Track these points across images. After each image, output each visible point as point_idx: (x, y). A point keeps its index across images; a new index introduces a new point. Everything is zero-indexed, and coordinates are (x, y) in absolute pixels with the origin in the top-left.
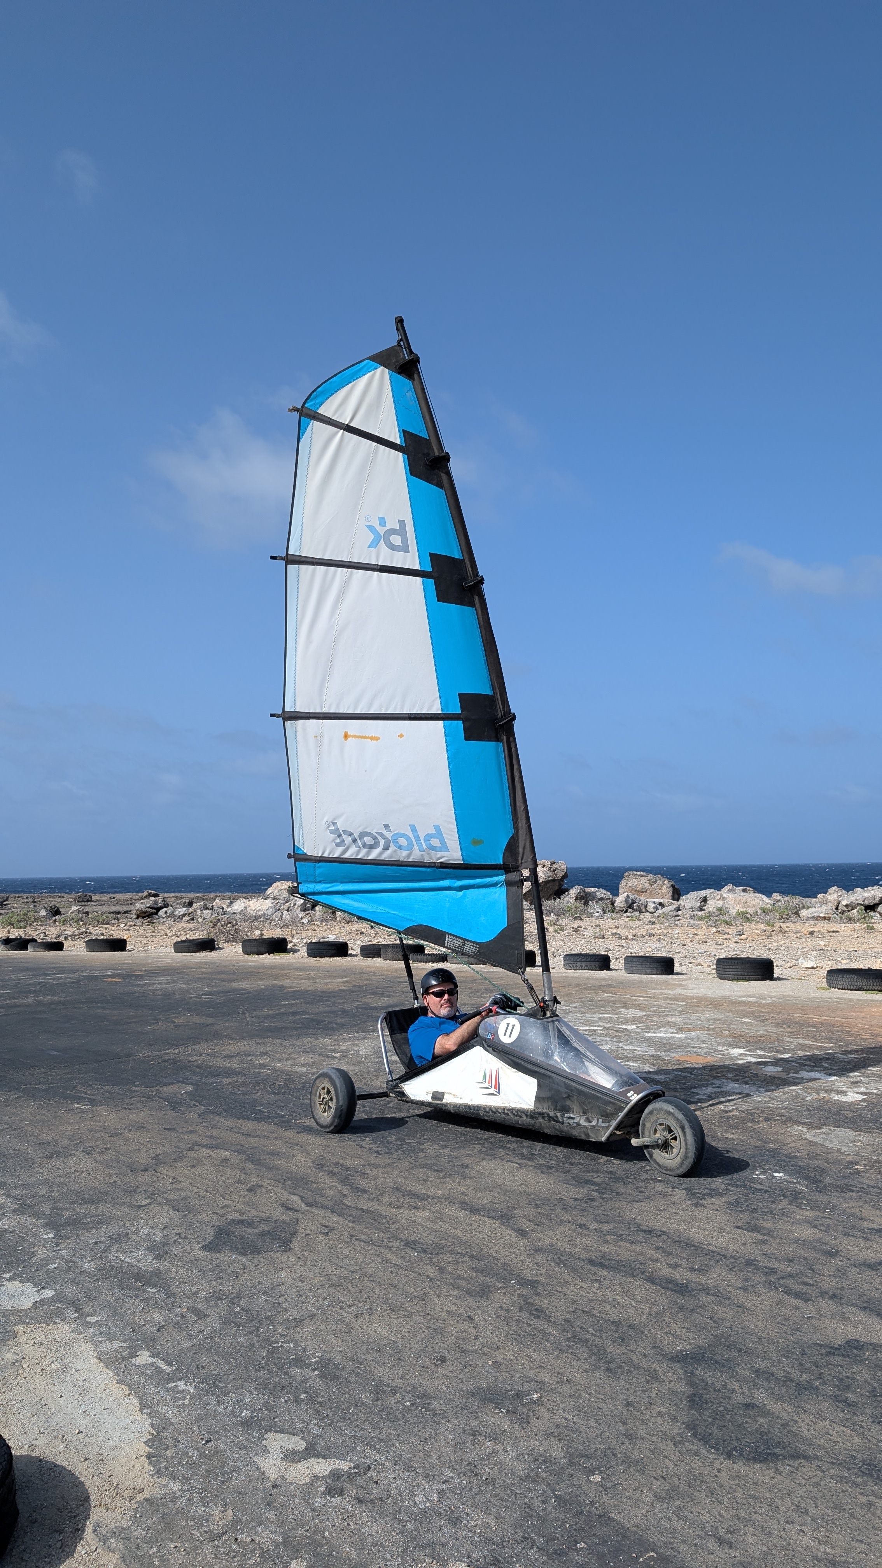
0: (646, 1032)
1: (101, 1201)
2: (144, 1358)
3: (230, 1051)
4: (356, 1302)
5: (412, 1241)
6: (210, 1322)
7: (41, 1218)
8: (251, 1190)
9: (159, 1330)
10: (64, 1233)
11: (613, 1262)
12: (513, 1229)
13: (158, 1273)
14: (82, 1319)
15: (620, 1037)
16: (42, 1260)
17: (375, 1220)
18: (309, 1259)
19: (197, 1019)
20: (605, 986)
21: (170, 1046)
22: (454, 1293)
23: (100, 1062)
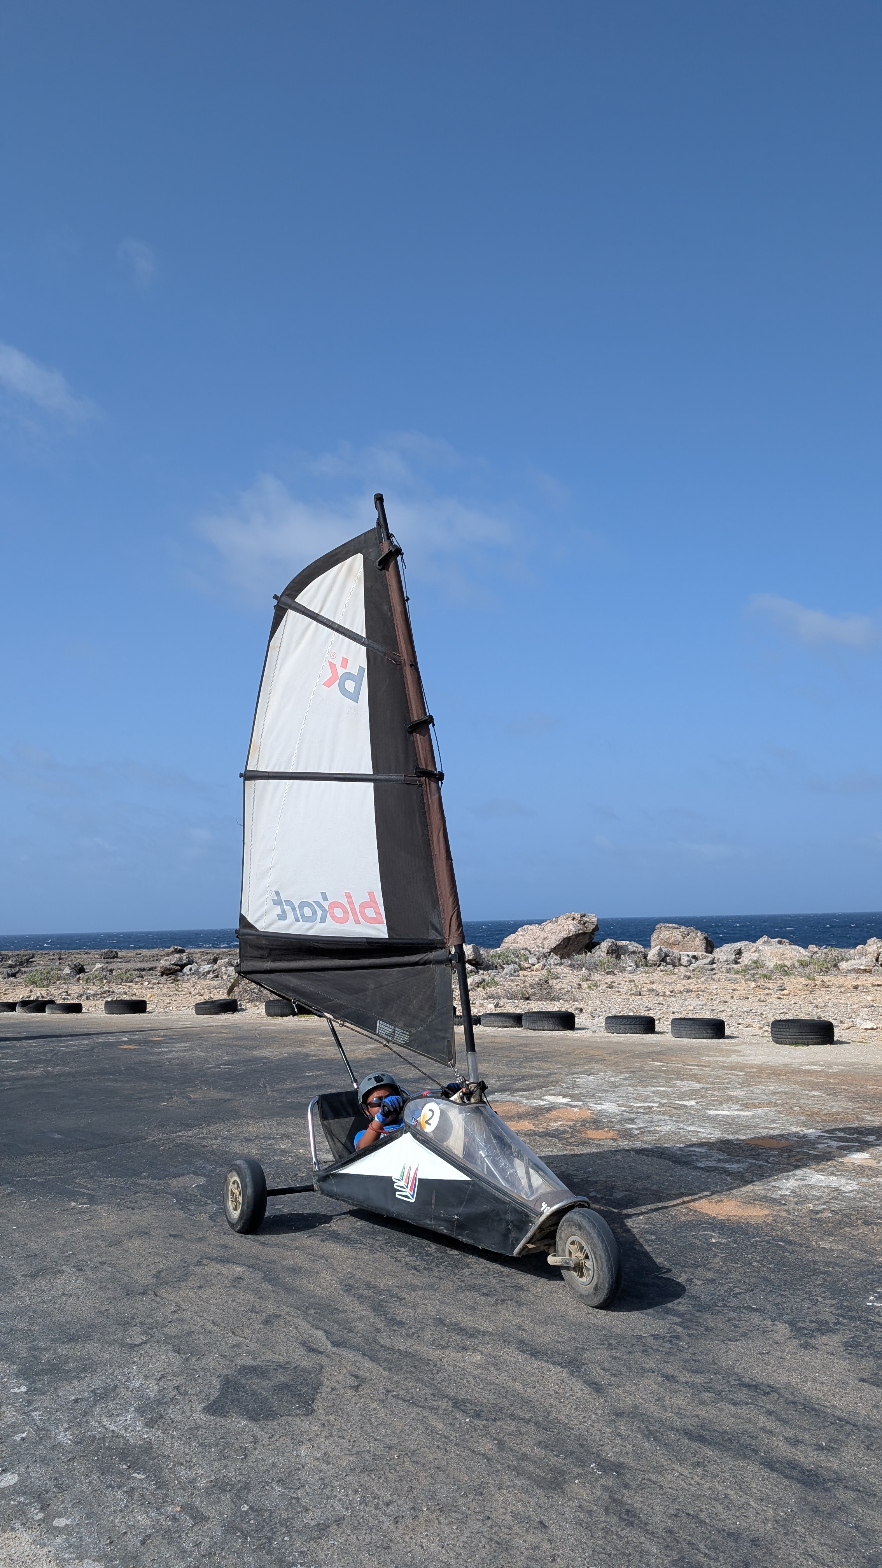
0: (707, 1109)
1: (88, 1337)
3: (249, 1132)
4: (395, 1497)
5: (463, 1400)
6: (209, 1529)
7: (14, 1363)
8: (266, 1322)
9: (143, 1543)
10: (39, 1385)
11: (716, 1434)
12: (585, 1382)
13: (147, 1448)
14: (47, 1520)
15: (679, 1116)
16: (8, 1426)
17: (415, 1367)
18: (336, 1427)
19: (214, 1094)
20: (652, 1053)
21: (183, 1126)
22: (519, 1482)
23: (106, 1147)
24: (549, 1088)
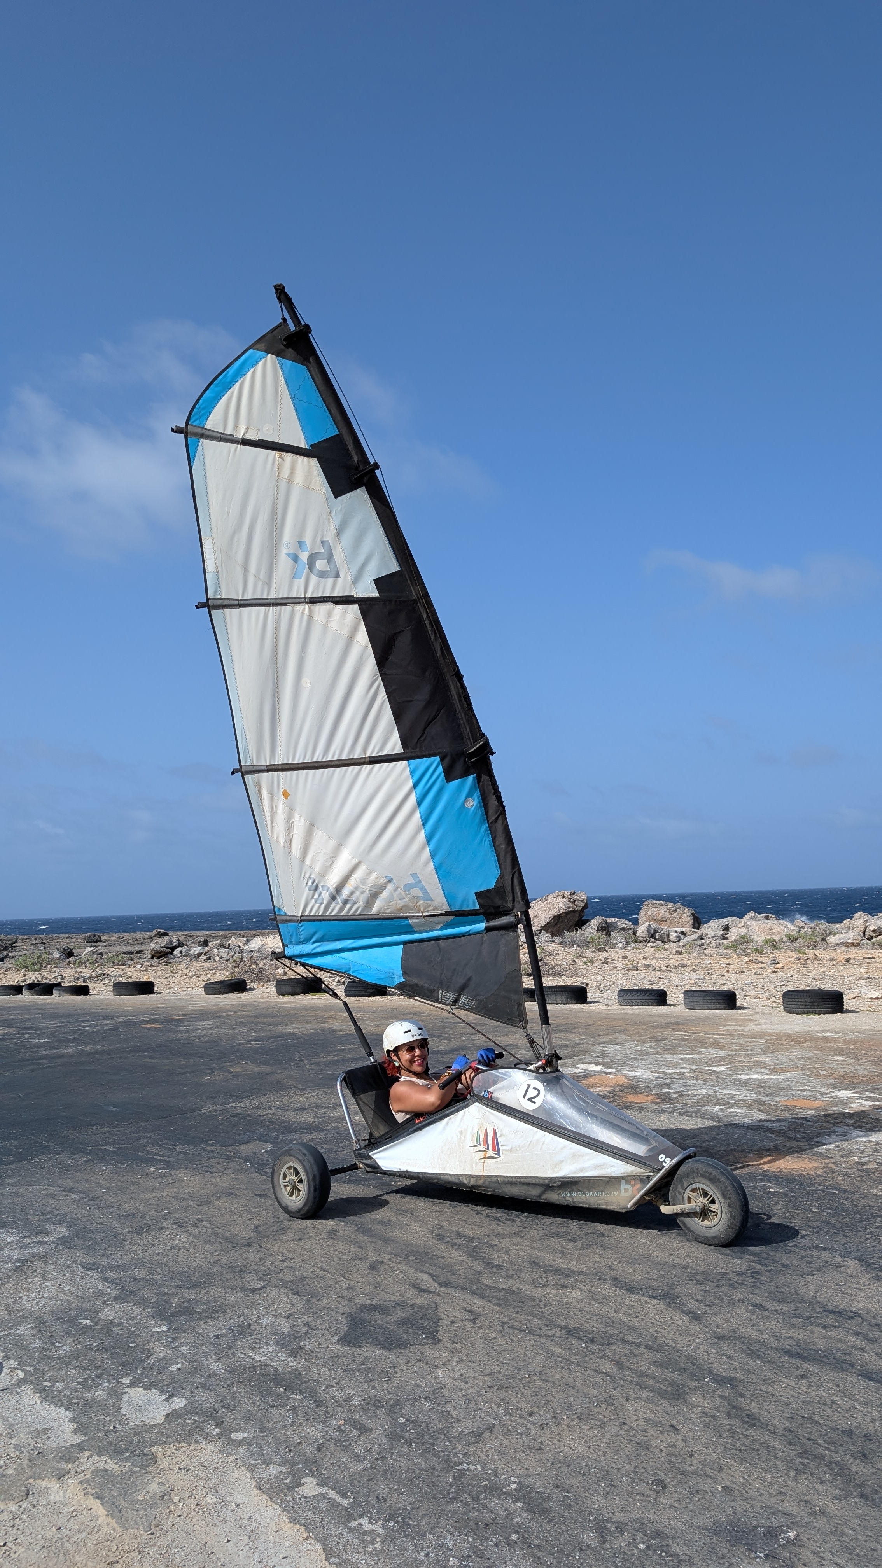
0: (738, 1074)
1: (210, 1284)
2: (310, 1487)
3: (300, 1103)
4: (536, 1409)
5: (574, 1329)
6: (375, 1438)
7: (147, 1307)
8: (373, 1268)
9: (319, 1450)
11: (813, 1352)
12: (683, 1312)
13: (297, 1374)
14: (225, 1434)
15: (712, 1080)
16: (162, 1359)
17: (523, 1302)
18: (464, 1353)
19: (254, 1068)
20: (671, 1023)
21: (234, 1098)
22: (643, 1395)
23: (165, 1118)
24: (580, 1057)
